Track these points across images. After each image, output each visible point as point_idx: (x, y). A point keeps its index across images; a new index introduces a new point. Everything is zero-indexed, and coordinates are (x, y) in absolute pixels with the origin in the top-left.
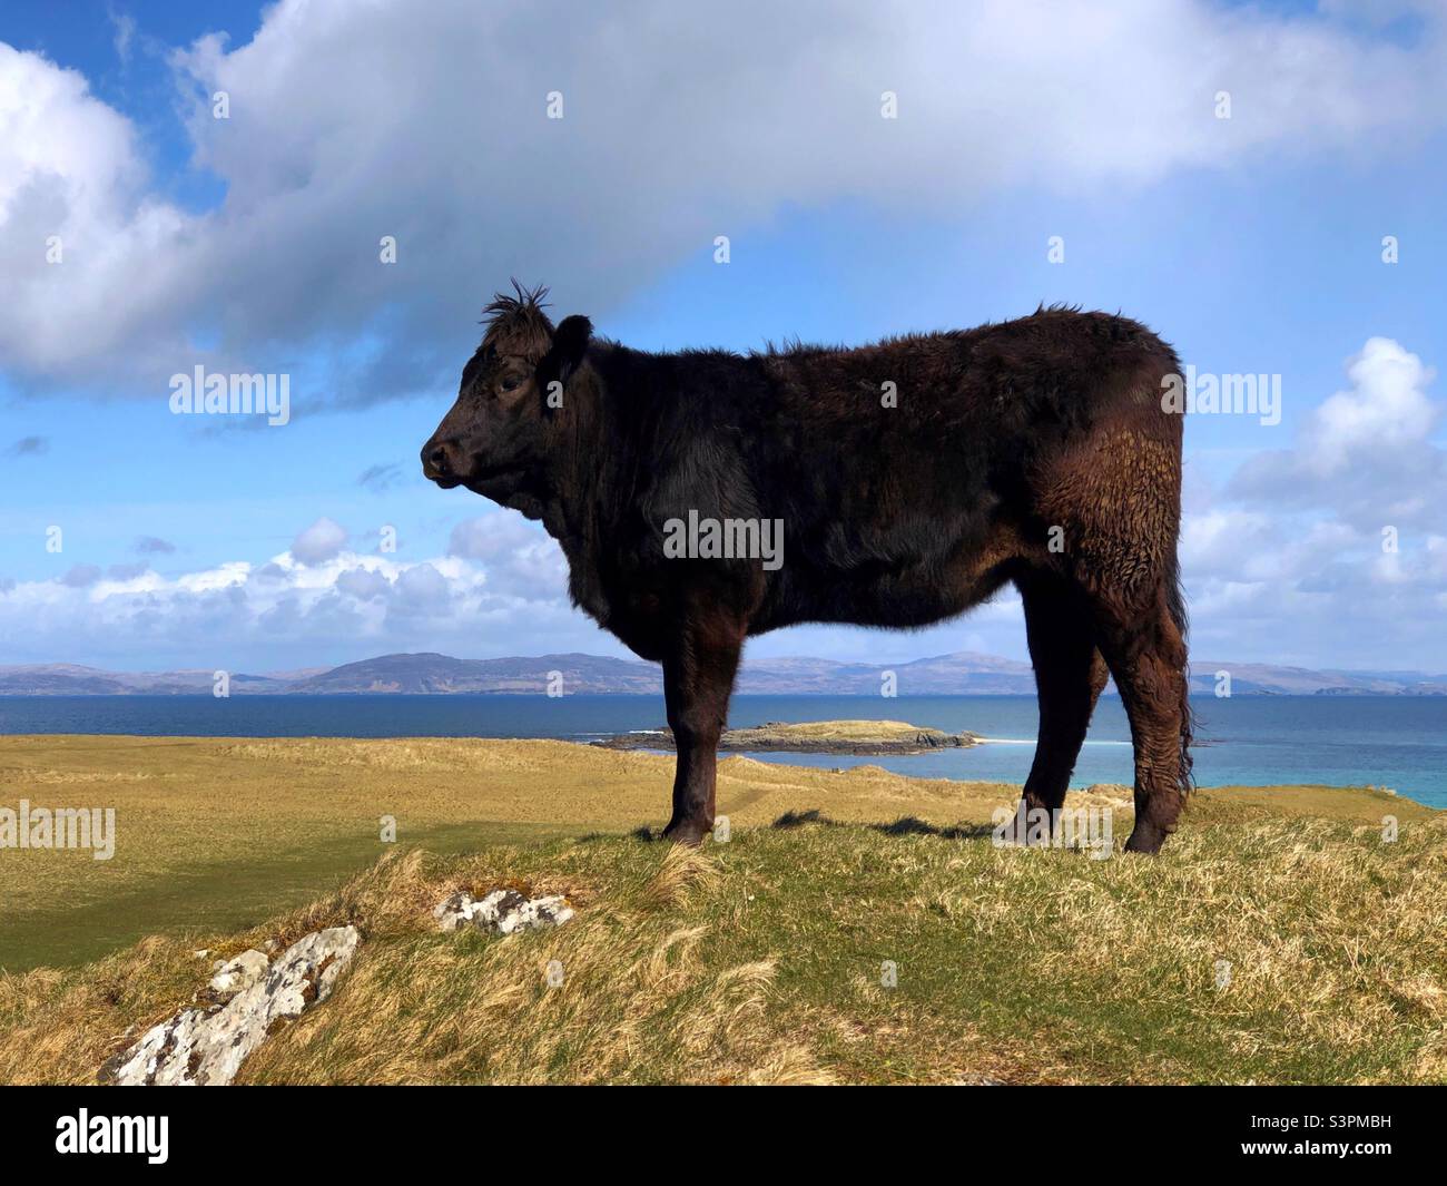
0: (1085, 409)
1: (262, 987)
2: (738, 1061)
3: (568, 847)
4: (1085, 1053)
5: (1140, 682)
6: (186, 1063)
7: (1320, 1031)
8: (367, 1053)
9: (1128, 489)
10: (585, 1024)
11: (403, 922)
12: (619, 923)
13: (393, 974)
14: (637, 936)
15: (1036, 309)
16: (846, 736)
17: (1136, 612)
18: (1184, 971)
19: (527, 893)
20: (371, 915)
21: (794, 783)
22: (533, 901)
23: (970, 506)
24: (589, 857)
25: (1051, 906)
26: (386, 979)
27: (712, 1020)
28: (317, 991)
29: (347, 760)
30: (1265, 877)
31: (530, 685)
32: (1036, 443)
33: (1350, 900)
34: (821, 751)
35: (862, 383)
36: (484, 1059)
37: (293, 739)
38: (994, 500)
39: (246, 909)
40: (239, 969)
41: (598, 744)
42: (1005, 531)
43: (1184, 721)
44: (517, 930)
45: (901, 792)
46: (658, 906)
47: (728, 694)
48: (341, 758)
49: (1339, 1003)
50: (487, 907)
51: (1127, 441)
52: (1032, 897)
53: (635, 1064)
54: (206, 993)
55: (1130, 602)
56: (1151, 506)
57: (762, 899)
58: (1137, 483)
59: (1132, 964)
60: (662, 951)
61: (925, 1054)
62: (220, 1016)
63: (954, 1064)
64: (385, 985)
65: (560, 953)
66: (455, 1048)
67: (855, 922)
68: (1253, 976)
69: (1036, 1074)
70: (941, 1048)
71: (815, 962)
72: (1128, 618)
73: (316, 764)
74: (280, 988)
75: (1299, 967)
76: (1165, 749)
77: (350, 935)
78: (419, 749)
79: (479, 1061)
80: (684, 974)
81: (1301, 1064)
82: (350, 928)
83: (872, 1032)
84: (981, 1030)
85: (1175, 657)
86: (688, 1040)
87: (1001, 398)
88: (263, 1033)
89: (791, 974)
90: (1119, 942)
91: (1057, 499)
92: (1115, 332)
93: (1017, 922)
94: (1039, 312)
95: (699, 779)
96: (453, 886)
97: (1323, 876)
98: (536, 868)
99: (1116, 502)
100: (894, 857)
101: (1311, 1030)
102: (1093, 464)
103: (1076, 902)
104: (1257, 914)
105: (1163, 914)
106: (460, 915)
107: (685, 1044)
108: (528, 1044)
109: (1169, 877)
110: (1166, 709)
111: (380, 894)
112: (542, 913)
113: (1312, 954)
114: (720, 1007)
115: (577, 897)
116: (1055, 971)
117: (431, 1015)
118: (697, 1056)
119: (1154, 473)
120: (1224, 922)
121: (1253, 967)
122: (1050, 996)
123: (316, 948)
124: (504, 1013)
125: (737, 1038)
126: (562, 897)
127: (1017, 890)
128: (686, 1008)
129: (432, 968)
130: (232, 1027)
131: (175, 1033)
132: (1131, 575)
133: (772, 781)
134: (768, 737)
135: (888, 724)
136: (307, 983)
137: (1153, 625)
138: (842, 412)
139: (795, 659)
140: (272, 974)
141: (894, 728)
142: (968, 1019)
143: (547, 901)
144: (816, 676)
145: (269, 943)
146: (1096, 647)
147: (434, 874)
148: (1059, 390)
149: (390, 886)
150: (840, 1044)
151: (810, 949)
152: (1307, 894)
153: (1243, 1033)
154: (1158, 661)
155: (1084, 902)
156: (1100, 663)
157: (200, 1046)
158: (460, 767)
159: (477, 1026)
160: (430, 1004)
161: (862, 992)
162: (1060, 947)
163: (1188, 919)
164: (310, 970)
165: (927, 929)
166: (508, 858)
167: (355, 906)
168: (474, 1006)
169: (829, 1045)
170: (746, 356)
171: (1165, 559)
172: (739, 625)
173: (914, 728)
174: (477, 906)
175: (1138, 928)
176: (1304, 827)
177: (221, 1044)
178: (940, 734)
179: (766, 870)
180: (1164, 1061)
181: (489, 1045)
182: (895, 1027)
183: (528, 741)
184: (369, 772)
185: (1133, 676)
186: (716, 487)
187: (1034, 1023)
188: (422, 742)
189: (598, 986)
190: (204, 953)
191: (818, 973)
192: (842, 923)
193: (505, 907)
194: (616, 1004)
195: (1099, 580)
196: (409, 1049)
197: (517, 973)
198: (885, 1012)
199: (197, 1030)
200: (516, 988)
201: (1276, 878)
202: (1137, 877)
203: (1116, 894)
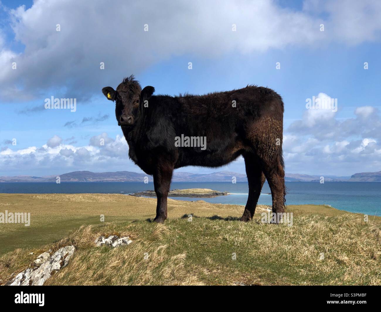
0: (259, 112)
1: (49, 262)
2: (178, 280)
3: (130, 224)
4: (265, 276)
5: (273, 181)
6: (28, 283)
7: (320, 269)
8: (78, 279)
9: (270, 132)
10: (137, 271)
11: (87, 244)
12: (144, 244)
13: (85, 258)
14: (149, 247)
15: (246, 87)
16: (195, 193)
17: (272, 163)
18: (286, 254)
19: (119, 236)
20: (78, 243)
21: (182, 205)
22: (121, 238)
23: (230, 137)
24: (135, 227)
25: (253, 238)
26: (83, 260)
27: (170, 269)
28: (64, 263)
29: (64, 200)
30: (305, 230)
31: (113, 179)
32: (247, 121)
33: (325, 235)
34: (188, 196)
35: (203, 105)
36: (110, 280)
37: (49, 194)
38: (236, 135)
39: (37, 240)
40: (42, 257)
41: (131, 195)
42: (239, 142)
43: (284, 190)
44: (117, 246)
45: (209, 207)
46: (154, 239)
47: (170, 184)
48: (63, 199)
49: (324, 261)
50: (109, 240)
51: (269, 120)
52: (248, 236)
53: (151, 281)
54: (33, 264)
55: (270, 160)
56: (275, 136)
57: (181, 237)
58: (272, 130)
59: (274, 253)
60: (156, 251)
61: (225, 277)
62: (37, 270)
63: (232, 279)
64: (83, 261)
65: (129, 252)
66: (102, 278)
67: (205, 243)
68: (304, 255)
69: (253, 281)
70: (229, 276)
71: (195, 253)
72: (270, 165)
73: (55, 200)
74: (54, 262)
75: (314, 253)
76: (280, 198)
77: (73, 248)
78: (84, 197)
79: (109, 280)
80: (162, 258)
81: (316, 278)
82: (72, 246)
83: (212, 272)
84: (239, 271)
85: (282, 174)
86: (164, 274)
87: (238, 109)
88: (50, 274)
89: (189, 257)
90: (270, 247)
91: (252, 134)
92: (266, 92)
93: (245, 242)
94: (247, 87)
95: (163, 206)
96: (100, 235)
97: (319, 229)
98: (122, 230)
99: (267, 135)
100: (213, 226)
101: (318, 269)
102: (261, 126)
103: (259, 237)
104: (303, 239)
105: (280, 239)
106: (102, 242)
107: (164, 276)
108: (122, 276)
109: (282, 230)
110: (279, 188)
111: (80, 237)
112: (123, 241)
113: (317, 249)
114: (173, 266)
115: (132, 237)
116: (255, 255)
117: (95, 269)
118: (167, 279)
119: (276, 128)
120: (295, 241)
121: (304, 253)
122: (255, 261)
123: (63, 252)
124: (115, 268)
125: (177, 274)
126: (129, 237)
127: (244, 234)
128: (163, 266)
129: (95, 256)
130: (41, 273)
131: (25, 275)
132: (271, 154)
133: (176, 205)
134: (175, 193)
135: (206, 190)
136: (61, 261)
137: (276, 166)
138: (198, 112)
139: (182, 173)
140: (51, 259)
141: (207, 190)
142: (235, 268)
143: (125, 238)
144: (187, 177)
145: (50, 250)
146: (262, 172)
147: (94, 231)
148: (252, 107)
149: (83, 235)
150: (204, 275)
151: (194, 250)
152: (315, 234)
153: (302, 270)
154: (278, 176)
155: (261, 237)
156: (263, 176)
157: (32, 278)
158: (94, 201)
159: (108, 272)
160: (95, 266)
161: (208, 261)
162: (256, 249)
163: (286, 241)
164: (62, 257)
165: (223, 244)
166: (114, 227)
167: (74, 240)
168: (107, 266)
169: (202, 275)
170: (174, 97)
171: (279, 150)
172: (172, 166)
173: (212, 191)
174: (106, 240)
175: (275, 243)
176: (313, 217)
177: (38, 277)
178: (219, 192)
179: (181, 230)
180: (284, 277)
181: (111, 277)
182: (217, 270)
183: (112, 194)
184: (70, 203)
185: (272, 179)
186: (166, 130)
187: (252, 269)
188: (84, 195)
189: (140, 261)
190: (32, 253)
191: (196, 256)
192: (201, 243)
193: (114, 240)
194: (145, 265)
195: (263, 155)
196: (90, 278)
197: (118, 257)
198: (215, 266)
199: (31, 274)
200: (118, 261)
201: (308, 230)
202: (274, 230)
203: (269, 235)
